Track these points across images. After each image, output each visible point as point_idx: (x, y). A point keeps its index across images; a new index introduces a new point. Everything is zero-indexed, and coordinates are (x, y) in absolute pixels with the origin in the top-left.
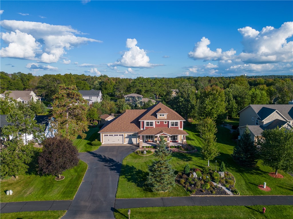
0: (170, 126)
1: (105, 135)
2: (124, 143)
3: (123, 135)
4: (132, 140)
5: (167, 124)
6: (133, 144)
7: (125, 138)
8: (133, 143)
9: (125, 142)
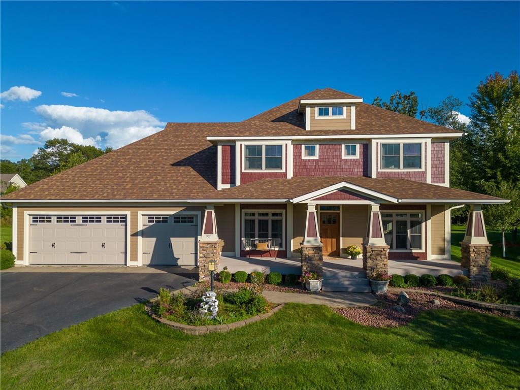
0: (377, 167)
1: (36, 219)
2: (129, 263)
3: (124, 219)
4: (170, 245)
5: (358, 156)
6: (176, 266)
7: (135, 235)
8: (179, 263)
9: (134, 258)
